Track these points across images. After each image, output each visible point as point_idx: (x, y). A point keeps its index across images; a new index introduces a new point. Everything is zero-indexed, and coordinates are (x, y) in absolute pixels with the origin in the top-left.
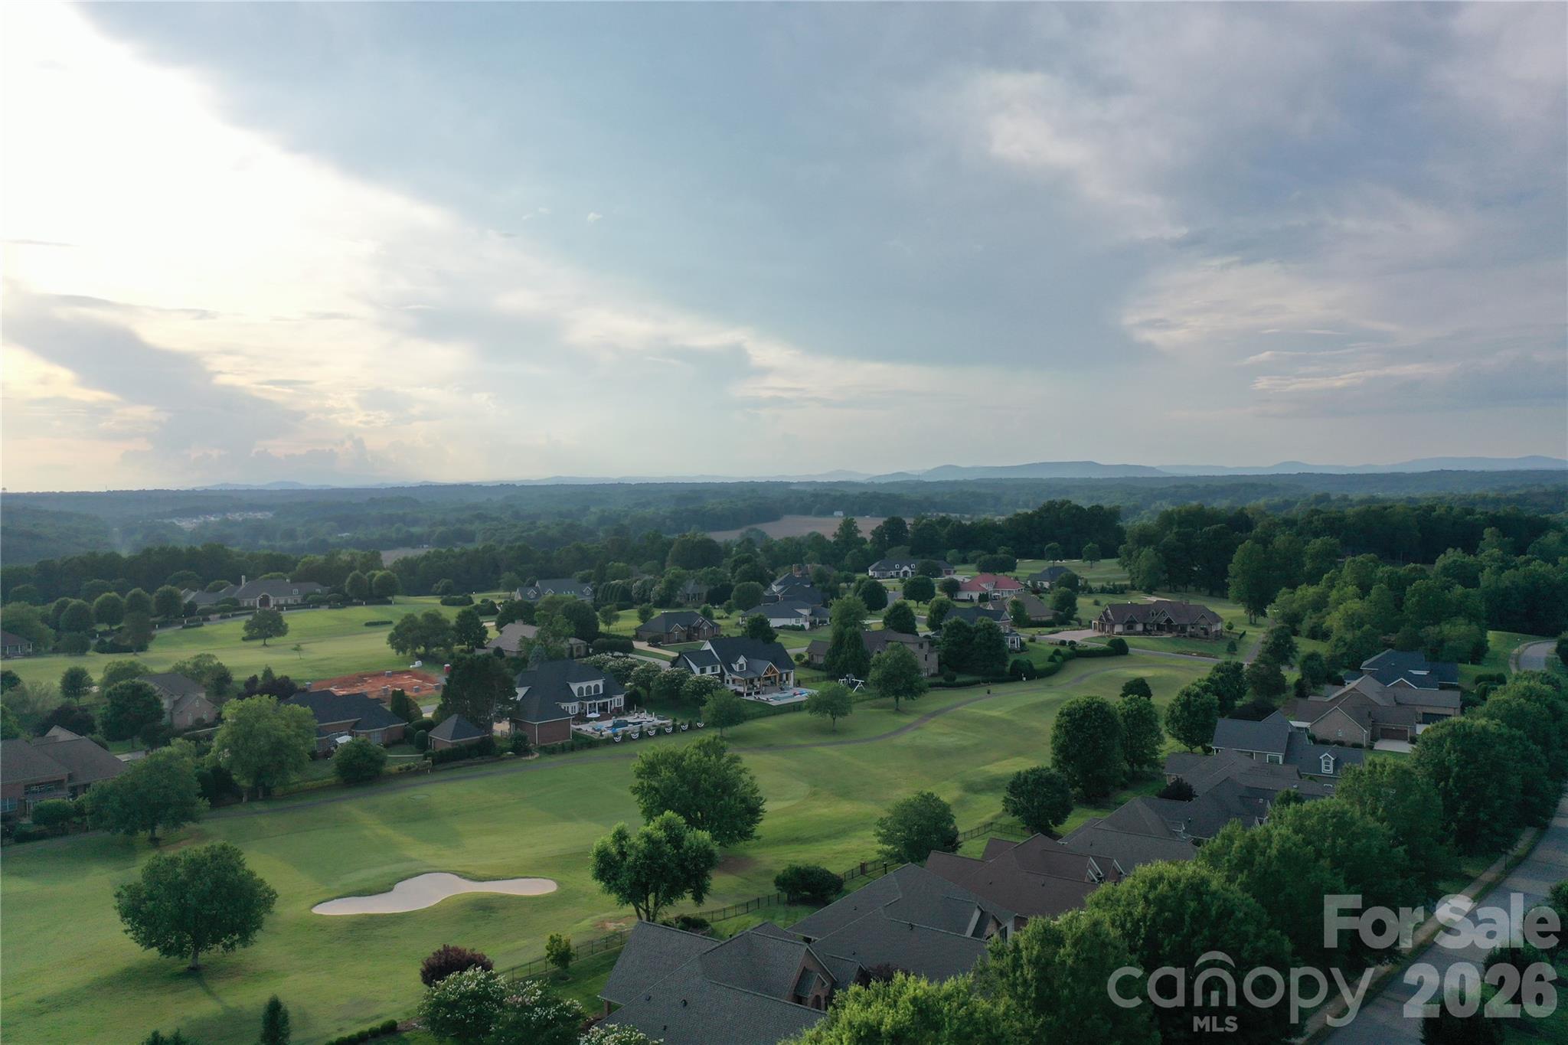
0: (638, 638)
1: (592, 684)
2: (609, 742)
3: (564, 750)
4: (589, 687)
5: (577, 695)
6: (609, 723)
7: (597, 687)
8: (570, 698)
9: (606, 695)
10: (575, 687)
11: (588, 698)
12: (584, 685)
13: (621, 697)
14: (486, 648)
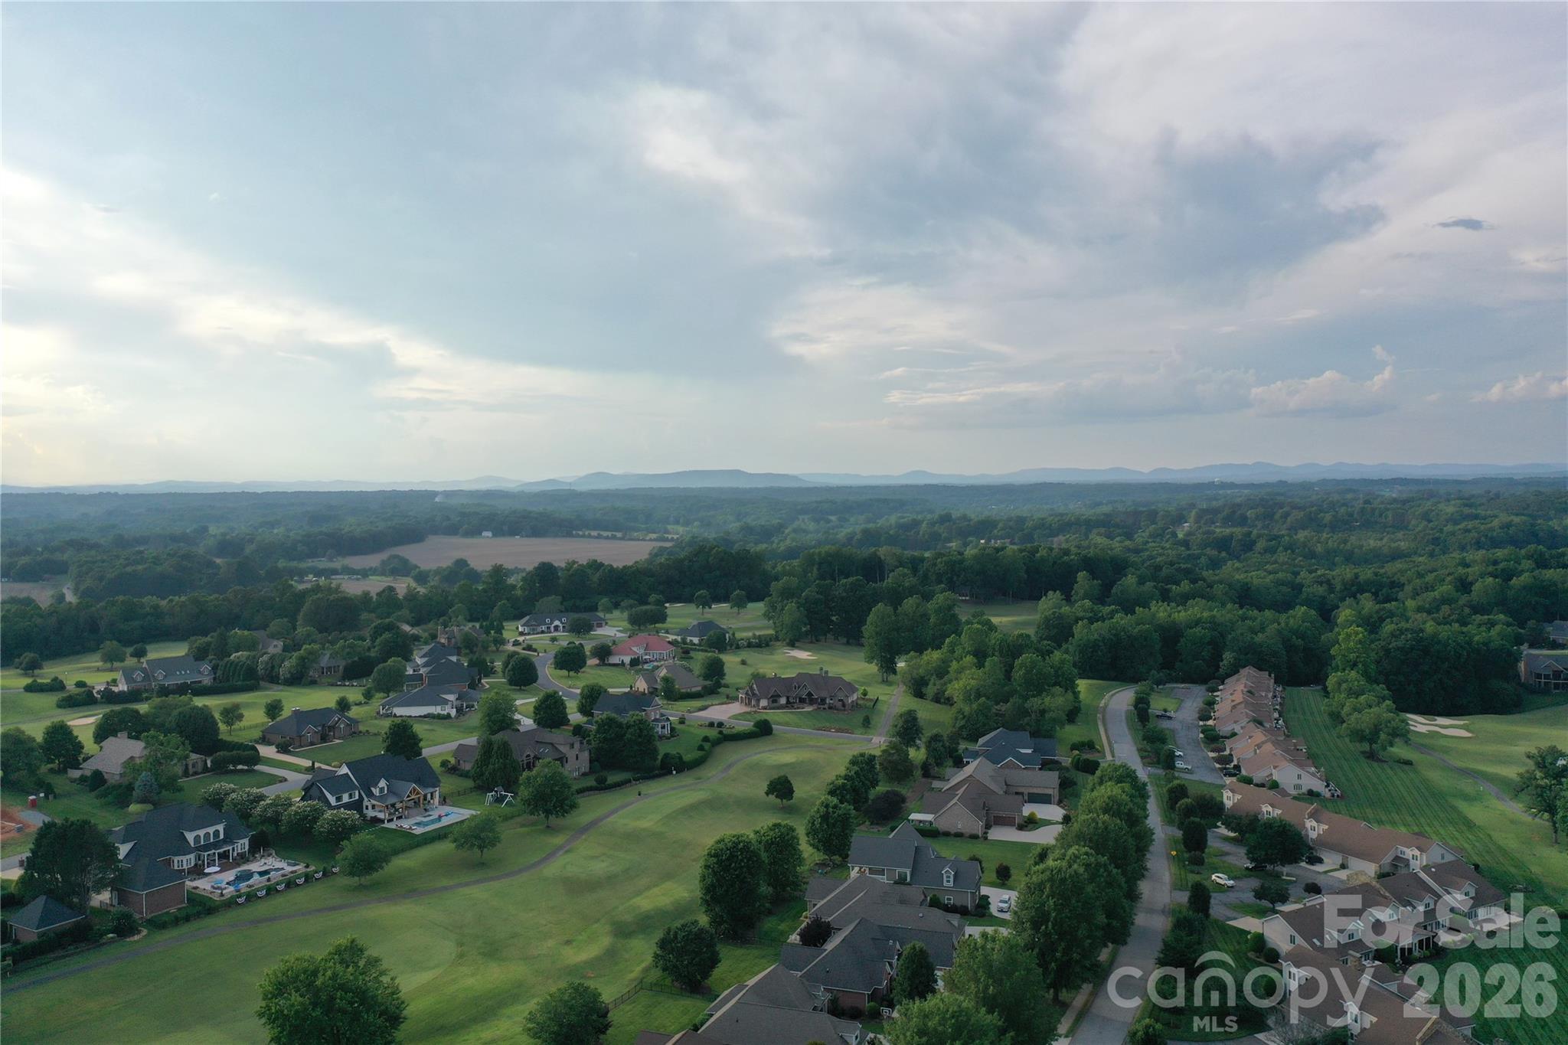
0: (264, 740)
1: (211, 830)
2: (230, 904)
3: (177, 921)
4: (207, 835)
5: (192, 845)
6: (230, 875)
7: (216, 833)
8: (183, 848)
9: (225, 841)
10: (190, 837)
11: (206, 848)
12: (201, 833)
13: (246, 841)
14: (81, 769)
